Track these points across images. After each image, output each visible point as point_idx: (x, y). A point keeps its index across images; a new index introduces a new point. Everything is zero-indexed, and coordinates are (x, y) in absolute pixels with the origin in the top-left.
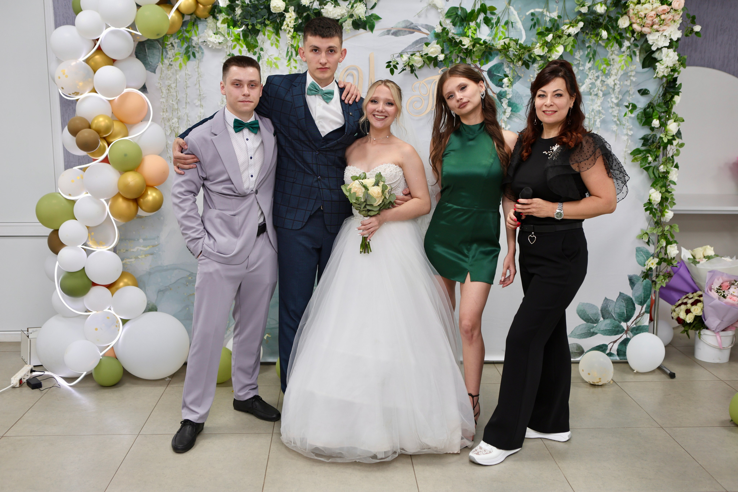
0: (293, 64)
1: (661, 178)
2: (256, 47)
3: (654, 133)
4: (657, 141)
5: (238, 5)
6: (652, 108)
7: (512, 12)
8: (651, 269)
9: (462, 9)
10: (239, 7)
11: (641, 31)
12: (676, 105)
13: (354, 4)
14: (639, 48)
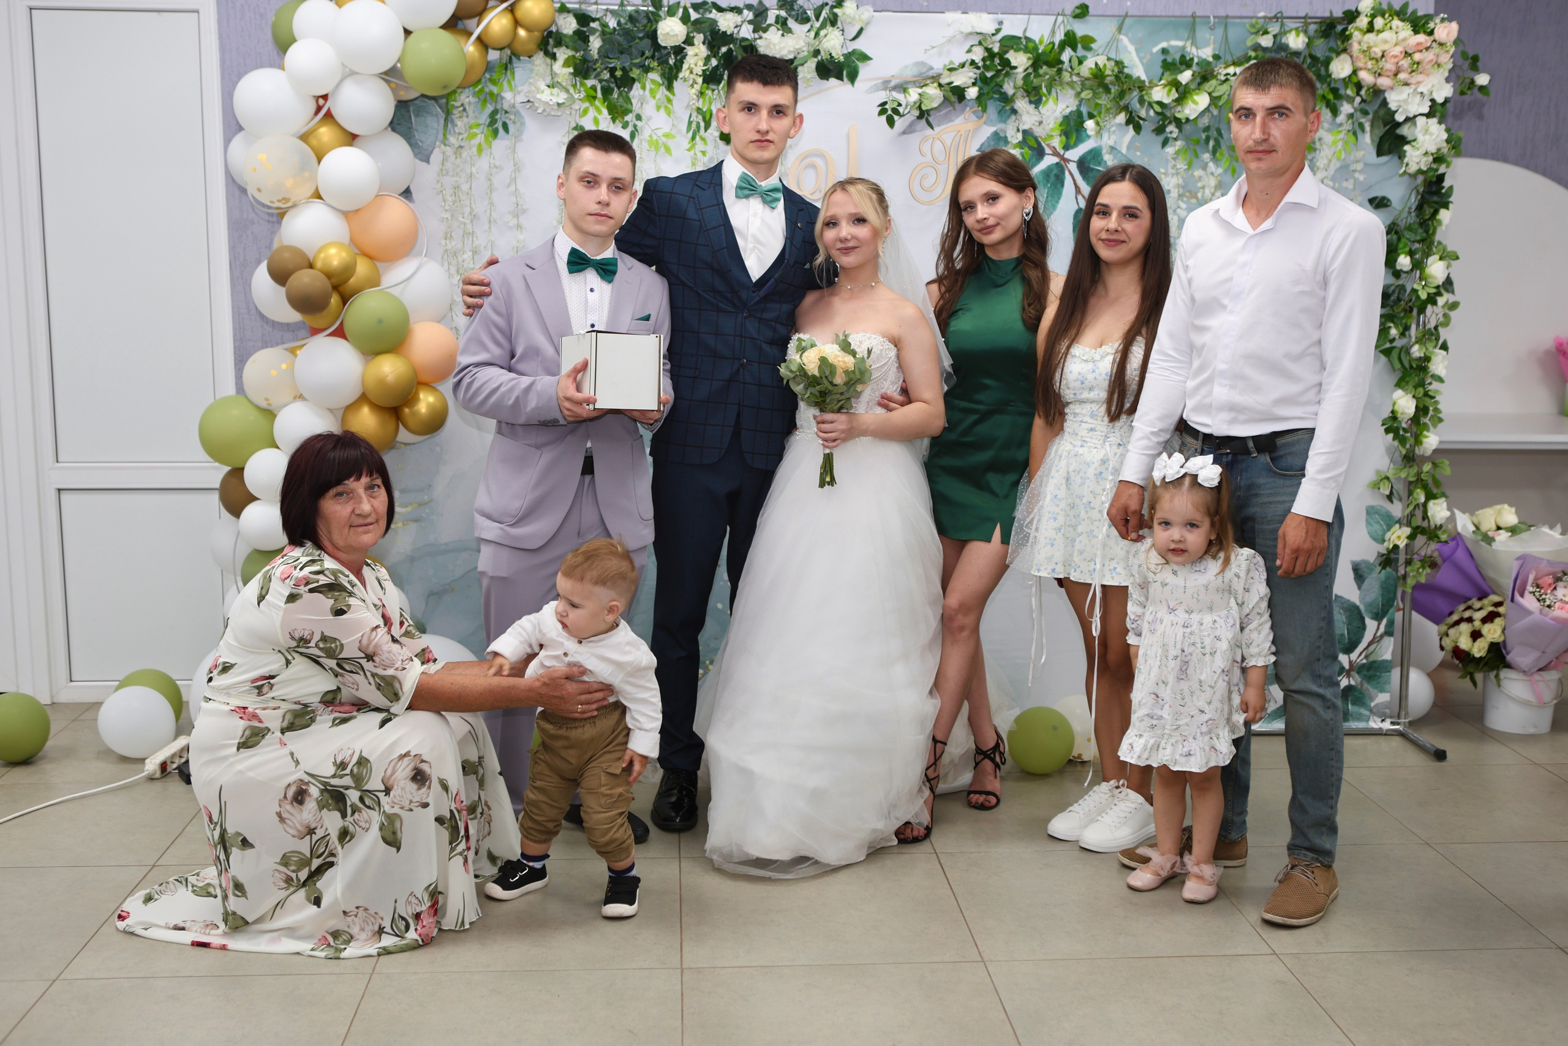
0: (700, 146)
1: (1415, 369)
2: (628, 111)
3: (1400, 282)
4: (1406, 296)
5: (594, 31)
6: (1396, 233)
7: (1126, 48)
8: (1396, 547)
9: (1028, 39)
10: (597, 34)
11: (1375, 85)
12: (1443, 228)
13: (820, 29)
14: (1370, 116)
